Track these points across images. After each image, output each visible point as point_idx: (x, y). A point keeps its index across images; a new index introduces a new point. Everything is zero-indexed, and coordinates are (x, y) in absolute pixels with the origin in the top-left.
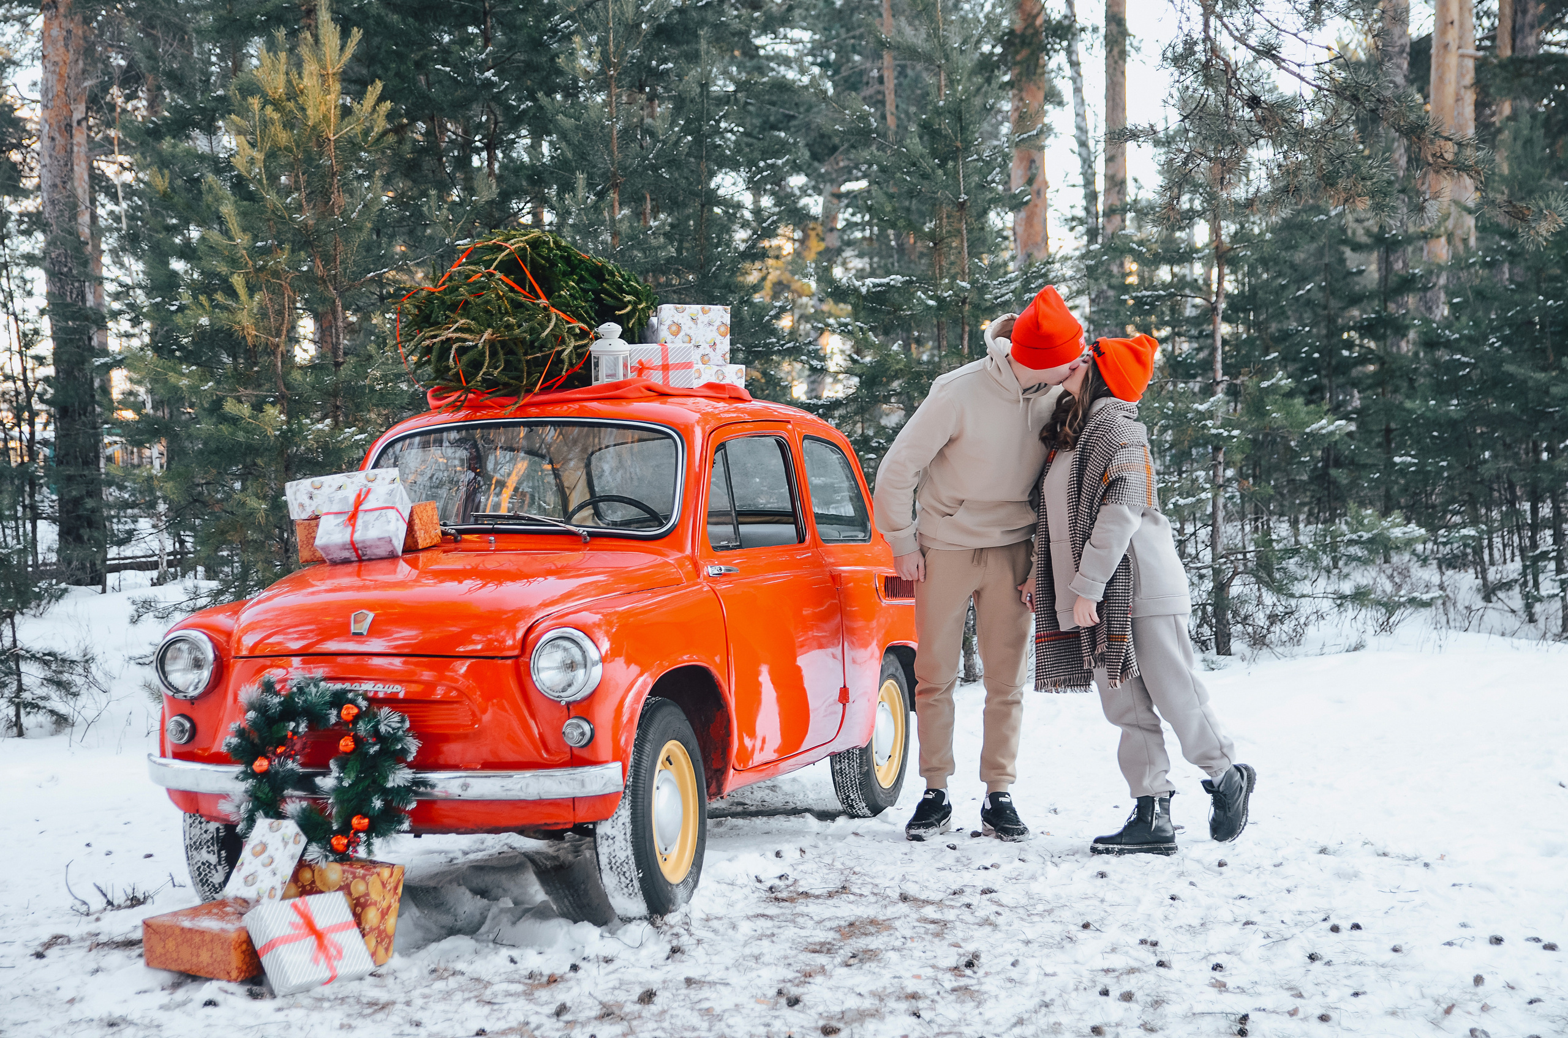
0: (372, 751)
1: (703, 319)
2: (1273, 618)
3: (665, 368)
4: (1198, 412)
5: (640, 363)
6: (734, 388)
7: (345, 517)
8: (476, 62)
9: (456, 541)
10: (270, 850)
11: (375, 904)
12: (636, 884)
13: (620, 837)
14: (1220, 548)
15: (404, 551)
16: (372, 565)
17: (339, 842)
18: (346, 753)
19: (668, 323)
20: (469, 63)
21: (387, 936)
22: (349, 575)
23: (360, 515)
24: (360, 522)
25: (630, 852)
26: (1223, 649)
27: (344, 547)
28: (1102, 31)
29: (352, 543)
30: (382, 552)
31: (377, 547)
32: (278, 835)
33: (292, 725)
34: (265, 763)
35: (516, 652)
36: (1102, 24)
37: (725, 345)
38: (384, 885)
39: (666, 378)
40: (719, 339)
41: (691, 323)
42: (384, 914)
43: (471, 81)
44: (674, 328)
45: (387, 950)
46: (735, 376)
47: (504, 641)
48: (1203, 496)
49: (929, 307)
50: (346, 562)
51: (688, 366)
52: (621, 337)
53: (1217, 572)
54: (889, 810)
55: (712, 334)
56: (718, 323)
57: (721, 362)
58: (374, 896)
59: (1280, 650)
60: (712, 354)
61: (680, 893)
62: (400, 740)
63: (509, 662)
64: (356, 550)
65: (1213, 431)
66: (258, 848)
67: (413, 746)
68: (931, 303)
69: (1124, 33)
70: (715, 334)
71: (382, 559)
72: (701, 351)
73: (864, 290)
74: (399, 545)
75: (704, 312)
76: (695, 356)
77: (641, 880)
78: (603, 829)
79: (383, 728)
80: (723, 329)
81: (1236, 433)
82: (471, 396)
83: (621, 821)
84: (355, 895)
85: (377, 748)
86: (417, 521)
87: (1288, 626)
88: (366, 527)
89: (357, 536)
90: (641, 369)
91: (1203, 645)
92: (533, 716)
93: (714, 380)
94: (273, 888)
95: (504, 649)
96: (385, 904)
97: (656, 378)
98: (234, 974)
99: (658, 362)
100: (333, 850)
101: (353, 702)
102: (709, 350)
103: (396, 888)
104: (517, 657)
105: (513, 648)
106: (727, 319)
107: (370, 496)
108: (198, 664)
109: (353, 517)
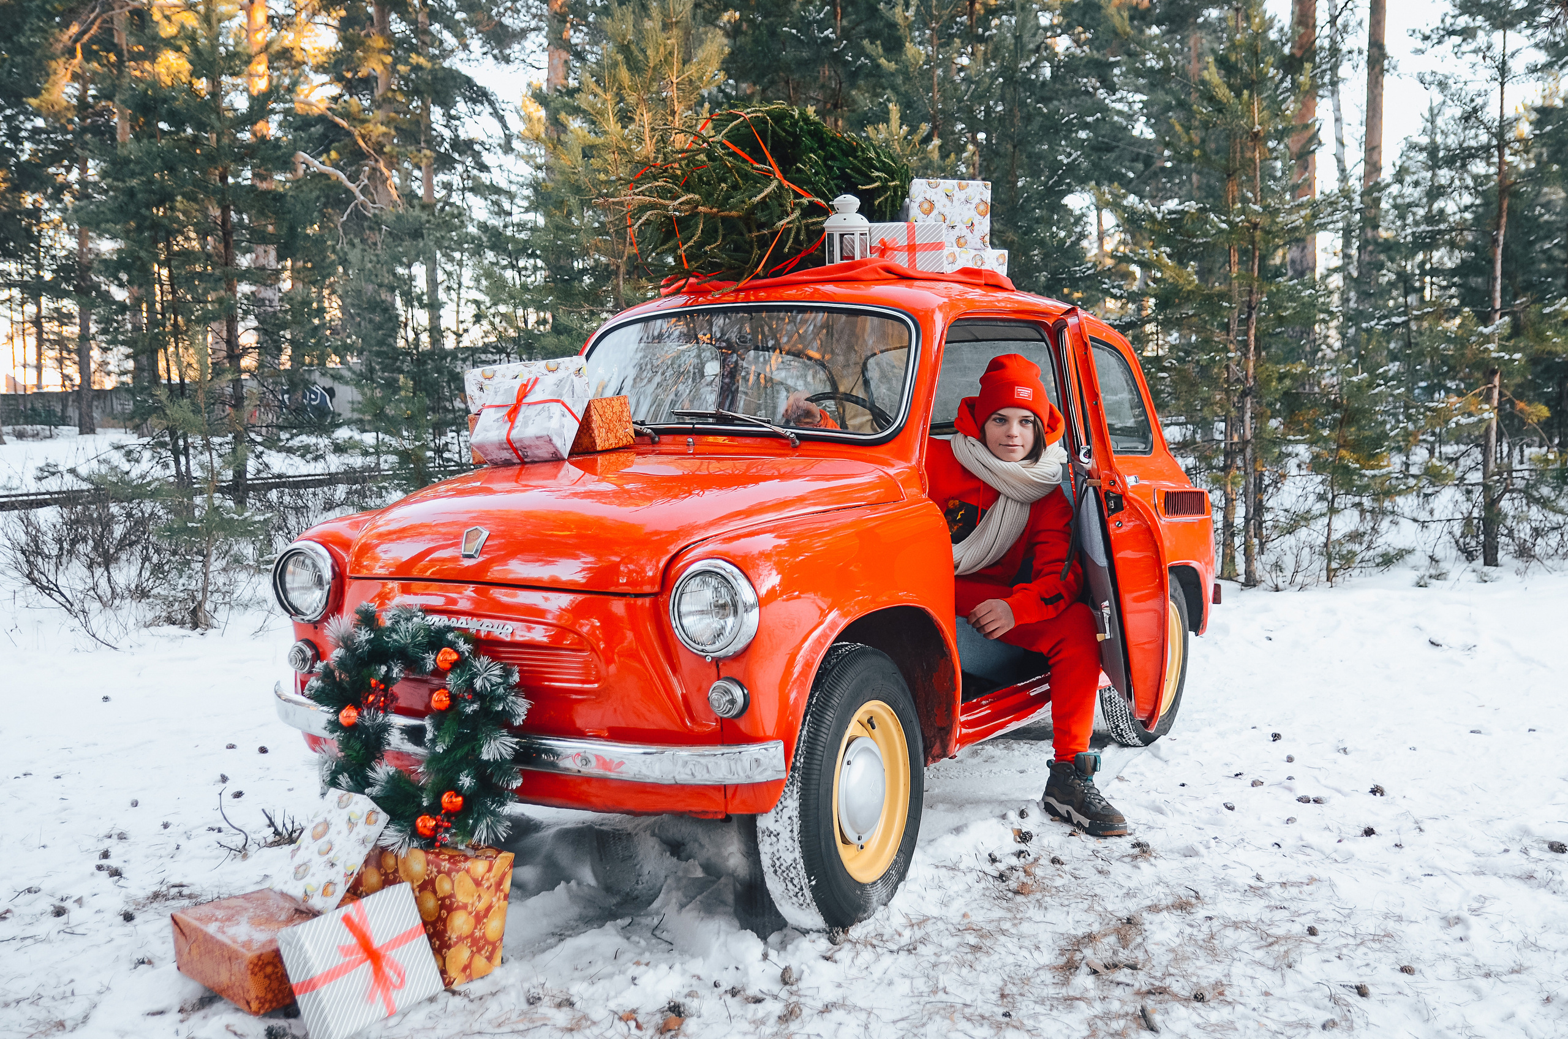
0: (469, 710)
1: (959, 195)
2: (1537, 532)
3: (912, 248)
4: (1481, 334)
5: (883, 242)
6: (993, 274)
7: (505, 411)
8: (816, 21)
9: (654, 443)
10: (331, 835)
11: (465, 907)
12: (807, 893)
13: (785, 835)
14: (1492, 466)
15: (571, 454)
16: (533, 469)
17: (425, 823)
18: (440, 711)
19: (920, 199)
20: (810, 23)
21: (487, 942)
22: (507, 479)
23: (523, 408)
24: (520, 417)
25: (797, 854)
26: (1491, 560)
27: (501, 447)
28: (1366, 53)
29: (509, 441)
30: (544, 452)
31: (537, 447)
32: (344, 814)
33: (384, 669)
34: (354, 714)
35: (656, 589)
36: (1365, 47)
37: (984, 225)
38: (478, 883)
39: (912, 261)
40: (977, 219)
41: (945, 200)
42: (480, 918)
43: (813, 40)
44: (926, 206)
45: (489, 959)
46: (996, 262)
47: (643, 571)
48: (1486, 415)
49: (1221, 231)
50: (507, 464)
51: (938, 246)
52: (860, 211)
53: (1487, 488)
54: (1162, 740)
55: (969, 213)
56: (977, 200)
57: (979, 245)
58: (461, 898)
59: (1549, 563)
60: (969, 236)
61: (877, 894)
62: (501, 699)
63: (647, 601)
64: (515, 450)
65: (1494, 355)
66: (320, 829)
67: (521, 707)
68: (1224, 226)
69: (1384, 56)
70: (973, 213)
71: (546, 461)
72: (956, 232)
73: (1159, 216)
74: (565, 446)
75: (960, 188)
76: (948, 238)
77: (813, 889)
78: (765, 822)
79: (478, 683)
80: (982, 207)
81: (1517, 356)
82: (692, 280)
83: (787, 813)
84: (440, 895)
85: (475, 706)
86: (595, 417)
87: (1554, 539)
88: (525, 424)
89: (514, 435)
90: (884, 249)
91: (1470, 556)
92: (675, 671)
93: (970, 265)
94: (330, 883)
95: (642, 583)
96: (481, 906)
97: (901, 261)
98: (254, 1005)
99: (903, 242)
100: (415, 834)
101: (452, 645)
102: (965, 232)
103: (499, 884)
104: (656, 594)
105: (652, 581)
106: (987, 195)
107: (537, 387)
108: (320, 582)
109: (513, 412)
